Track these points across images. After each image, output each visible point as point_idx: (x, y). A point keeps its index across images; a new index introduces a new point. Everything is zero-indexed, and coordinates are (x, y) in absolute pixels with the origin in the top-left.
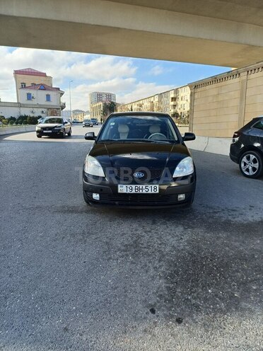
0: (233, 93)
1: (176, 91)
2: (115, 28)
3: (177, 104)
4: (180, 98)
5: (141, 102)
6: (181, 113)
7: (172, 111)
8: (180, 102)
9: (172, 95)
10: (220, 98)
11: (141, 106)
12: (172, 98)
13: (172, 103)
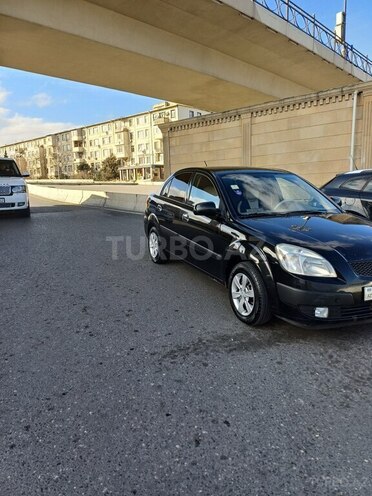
0: (231, 141)
1: (81, 132)
2: (34, 24)
3: (84, 150)
4: (88, 143)
5: (22, 146)
6: (92, 164)
7: (78, 161)
8: (88, 149)
9: (75, 137)
10: (213, 147)
11: (22, 152)
12: (76, 142)
13: (77, 149)
